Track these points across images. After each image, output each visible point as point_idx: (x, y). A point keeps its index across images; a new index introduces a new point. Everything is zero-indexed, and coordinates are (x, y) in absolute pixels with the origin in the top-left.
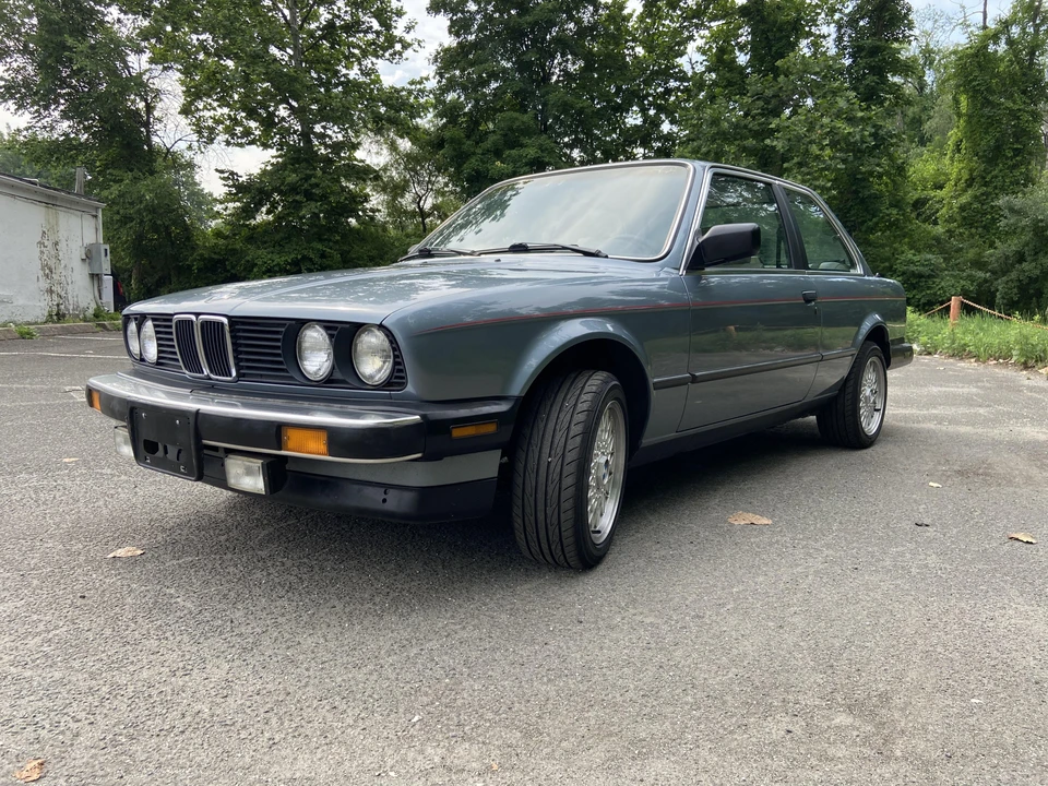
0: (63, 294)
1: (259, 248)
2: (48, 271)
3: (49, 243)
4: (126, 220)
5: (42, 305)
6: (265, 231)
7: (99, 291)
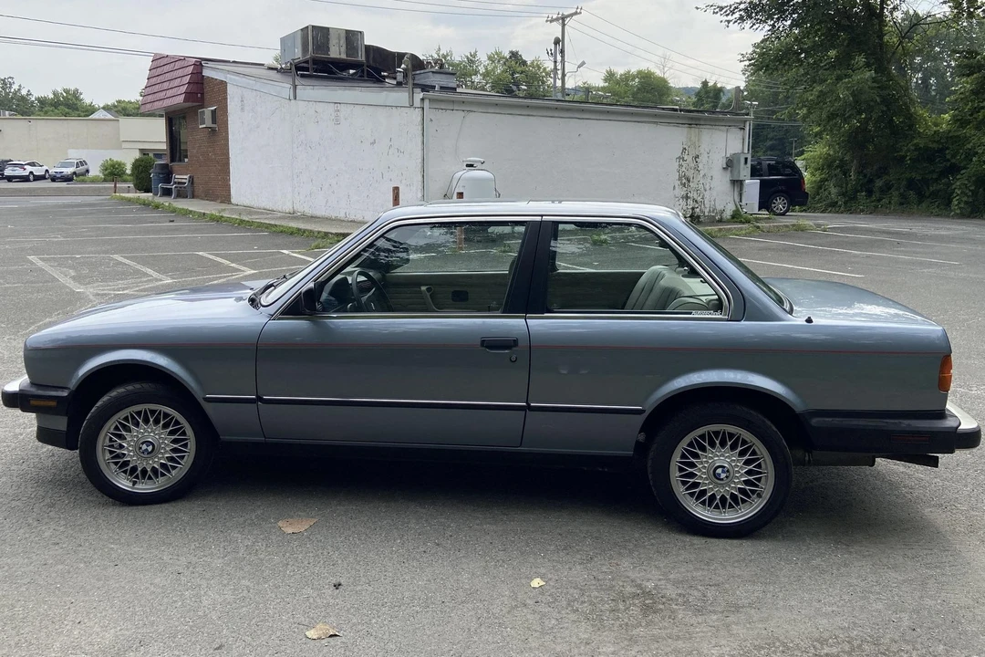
0: (699, 199)
2: (685, 181)
3: (689, 157)
7: (741, 195)
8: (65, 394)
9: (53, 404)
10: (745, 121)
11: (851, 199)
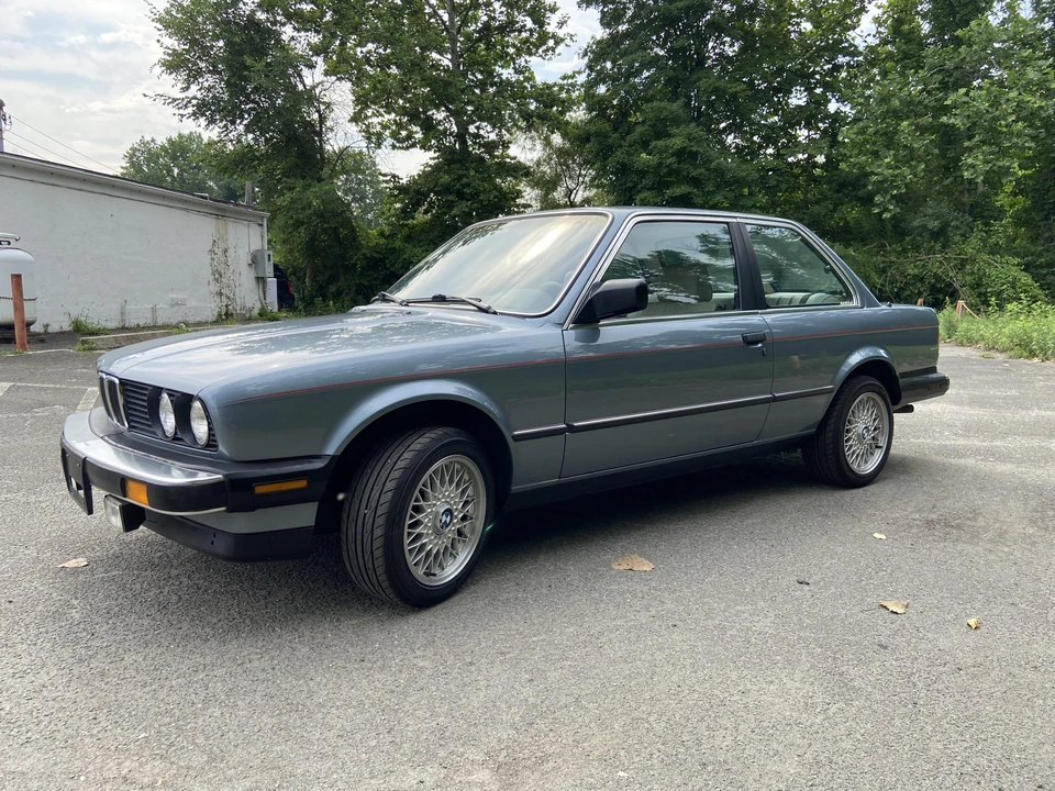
0: (231, 296)
1: (415, 247)
2: (218, 276)
3: (219, 251)
4: (298, 224)
5: (212, 306)
6: (422, 230)
7: (264, 292)
8: (319, 464)
9: (302, 484)
10: (262, 218)
11: (309, 304)
